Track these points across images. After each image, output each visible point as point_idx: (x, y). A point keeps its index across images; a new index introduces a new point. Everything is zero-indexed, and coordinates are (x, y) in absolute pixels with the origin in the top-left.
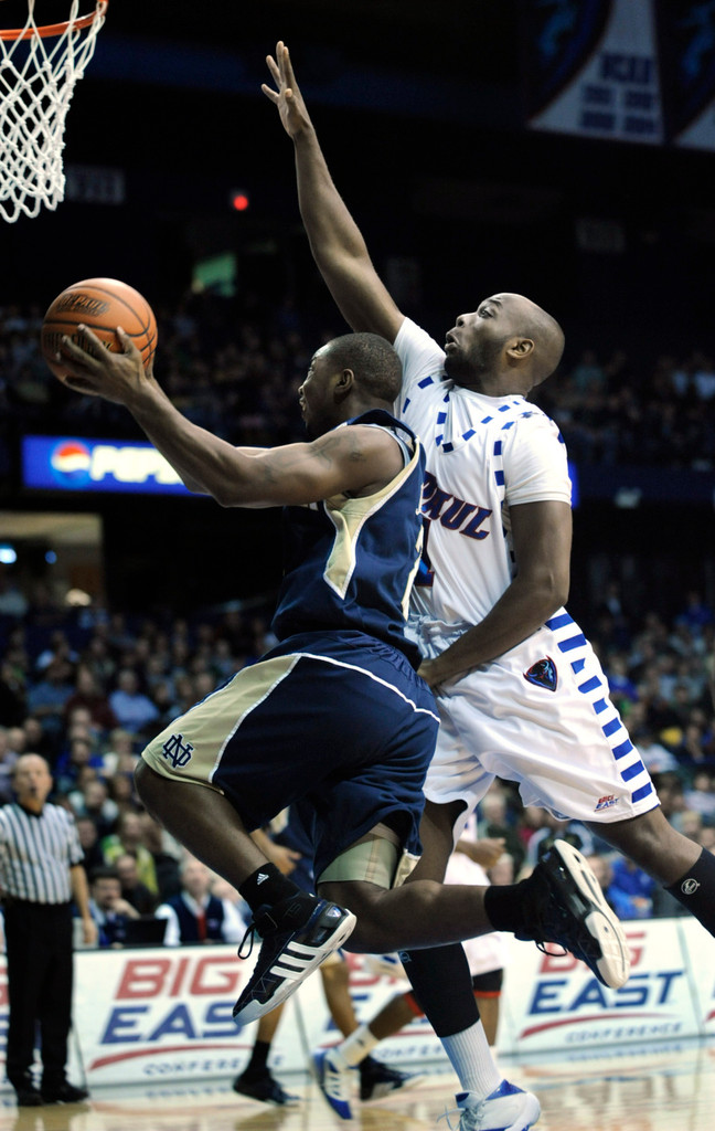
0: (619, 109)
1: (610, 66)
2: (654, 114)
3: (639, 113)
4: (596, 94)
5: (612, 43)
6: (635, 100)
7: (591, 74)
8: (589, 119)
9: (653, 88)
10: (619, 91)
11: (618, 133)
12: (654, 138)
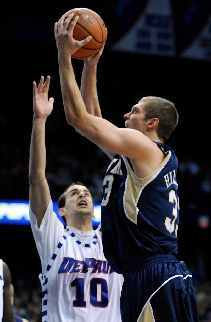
0: (154, 40)
1: (150, 20)
2: (171, 42)
3: (164, 42)
4: (143, 33)
5: (151, 9)
6: (162, 36)
7: (140, 24)
8: (140, 45)
9: (170, 30)
10: (154, 32)
11: (154, 51)
12: (171, 53)
